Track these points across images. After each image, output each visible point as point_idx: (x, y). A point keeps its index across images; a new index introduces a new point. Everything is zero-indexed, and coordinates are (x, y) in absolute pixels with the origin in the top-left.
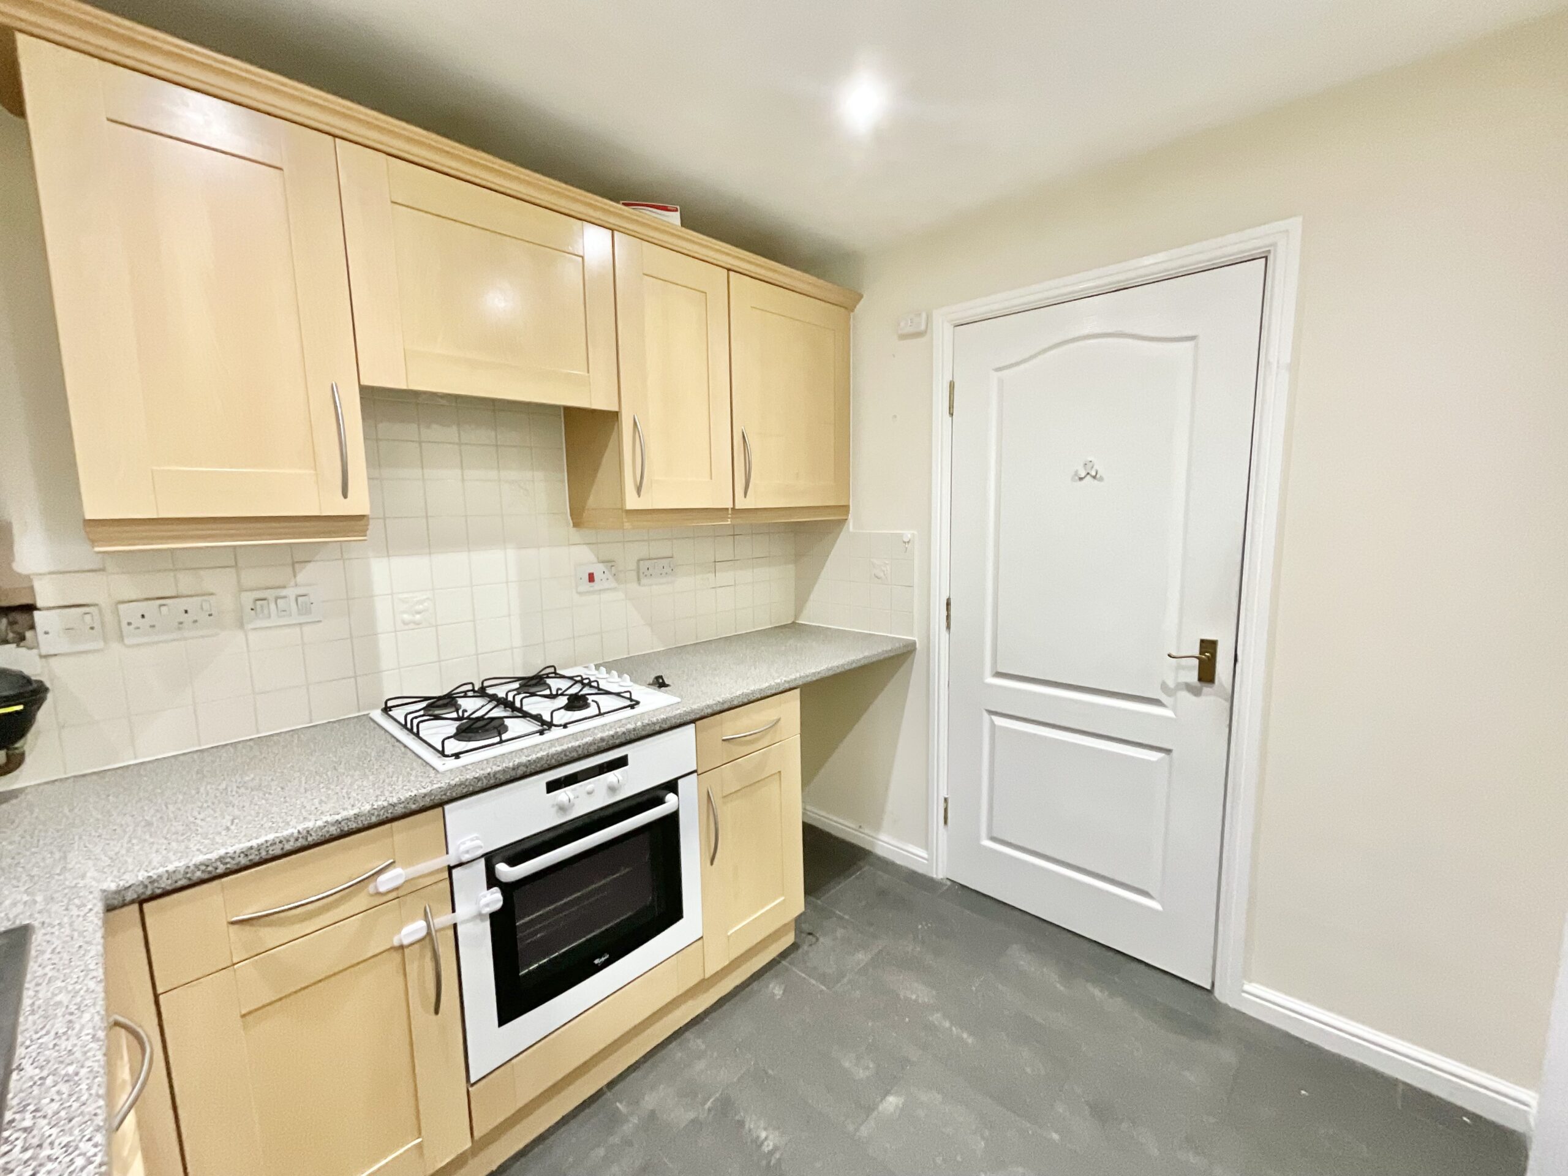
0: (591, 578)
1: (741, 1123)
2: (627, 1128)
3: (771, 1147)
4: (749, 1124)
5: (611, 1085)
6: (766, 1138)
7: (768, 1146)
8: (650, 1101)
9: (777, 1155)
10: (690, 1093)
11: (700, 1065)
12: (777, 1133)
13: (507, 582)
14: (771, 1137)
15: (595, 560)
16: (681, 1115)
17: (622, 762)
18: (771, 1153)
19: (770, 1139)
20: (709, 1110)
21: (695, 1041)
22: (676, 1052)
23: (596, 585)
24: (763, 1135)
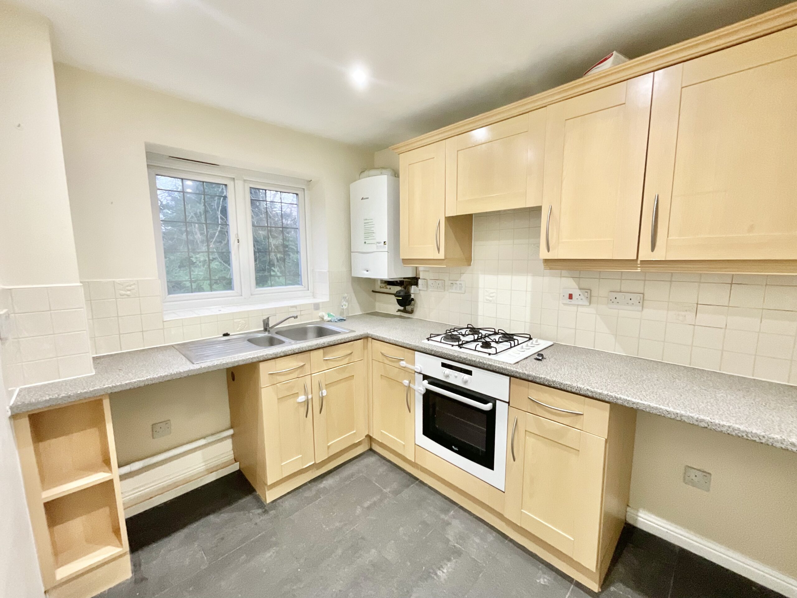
0: (571, 296)
1: (449, 560)
2: (443, 516)
3: (439, 574)
4: (449, 564)
5: (461, 508)
6: (443, 572)
7: (439, 573)
8: (456, 523)
9: (435, 577)
10: (462, 538)
11: (477, 540)
12: (446, 577)
13: (526, 291)
14: (444, 575)
15: (578, 288)
16: (451, 534)
17: (469, 373)
18: (436, 574)
19: (443, 574)
20: (455, 546)
21: (491, 537)
22: (482, 529)
23: (573, 301)
24: (445, 571)
